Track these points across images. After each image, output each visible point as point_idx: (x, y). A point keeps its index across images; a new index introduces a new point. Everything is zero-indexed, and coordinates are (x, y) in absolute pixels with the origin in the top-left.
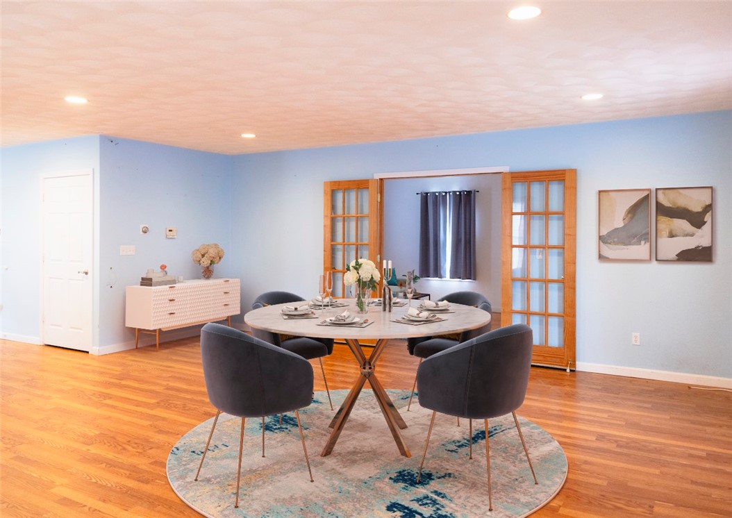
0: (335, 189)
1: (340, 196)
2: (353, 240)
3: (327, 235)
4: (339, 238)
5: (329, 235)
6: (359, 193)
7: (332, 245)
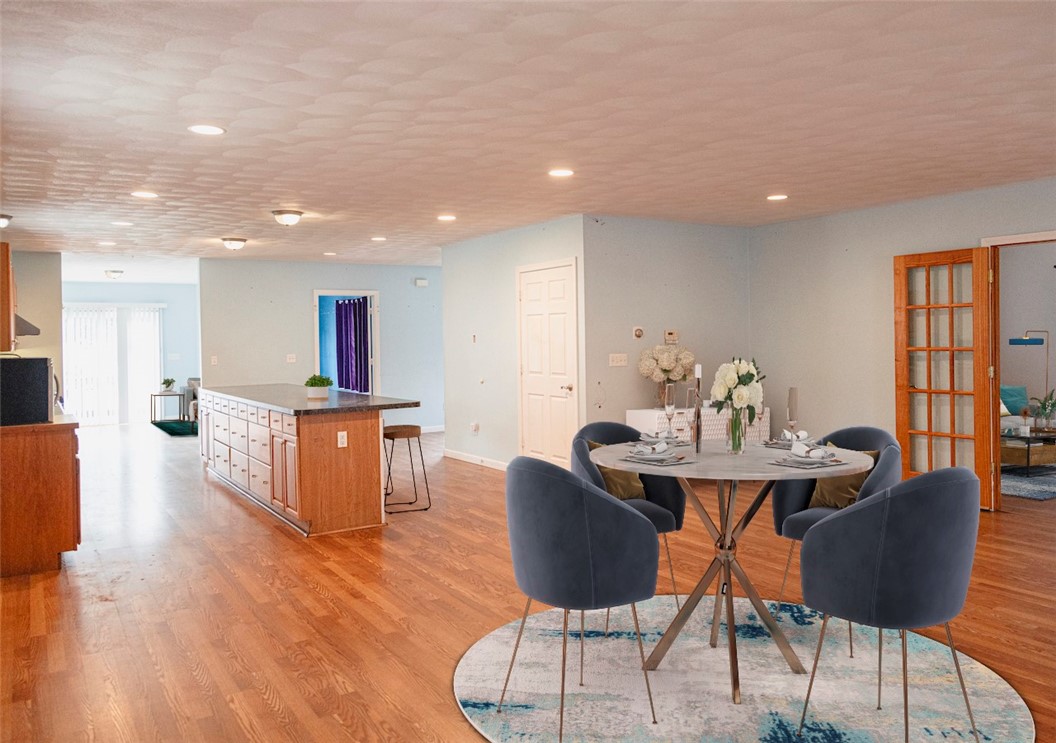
0: (910, 266)
1: (920, 277)
2: (945, 342)
3: (900, 338)
4: (921, 340)
5: (903, 336)
6: (955, 270)
7: (909, 351)
